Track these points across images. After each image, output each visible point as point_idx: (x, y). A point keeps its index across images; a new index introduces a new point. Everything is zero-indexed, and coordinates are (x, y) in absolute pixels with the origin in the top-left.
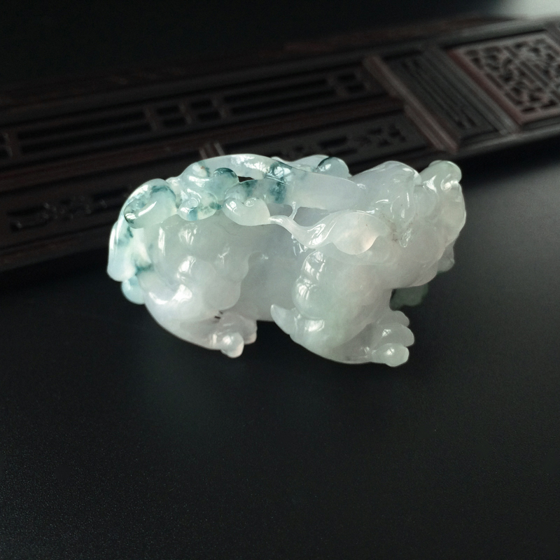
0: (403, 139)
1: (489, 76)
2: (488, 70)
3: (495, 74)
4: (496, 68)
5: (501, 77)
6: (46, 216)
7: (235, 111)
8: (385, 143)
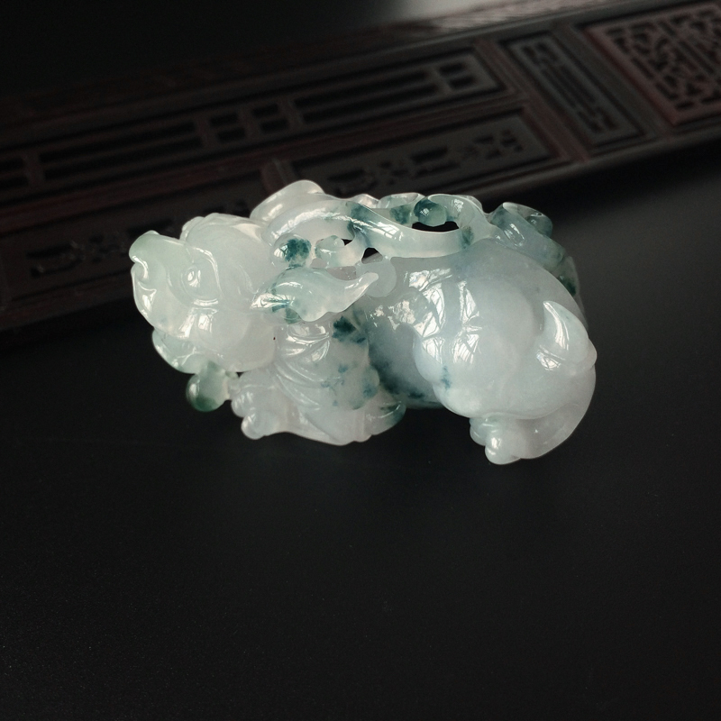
0: (519, 149)
1: (635, 61)
2: (635, 53)
3: (644, 59)
4: (645, 52)
5: (651, 62)
6: (72, 257)
7: (308, 118)
8: (496, 154)
